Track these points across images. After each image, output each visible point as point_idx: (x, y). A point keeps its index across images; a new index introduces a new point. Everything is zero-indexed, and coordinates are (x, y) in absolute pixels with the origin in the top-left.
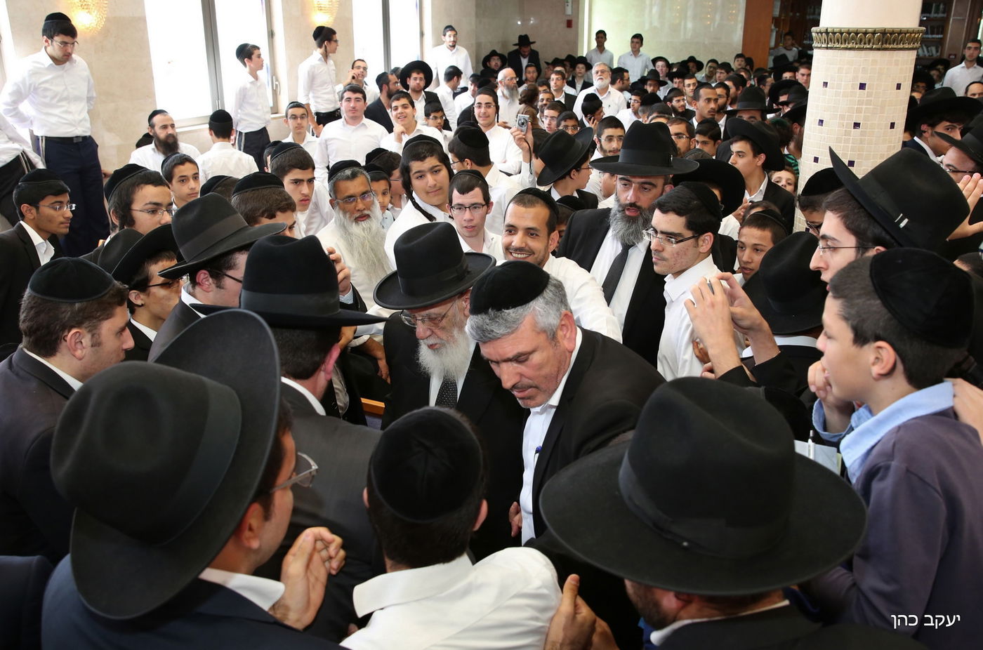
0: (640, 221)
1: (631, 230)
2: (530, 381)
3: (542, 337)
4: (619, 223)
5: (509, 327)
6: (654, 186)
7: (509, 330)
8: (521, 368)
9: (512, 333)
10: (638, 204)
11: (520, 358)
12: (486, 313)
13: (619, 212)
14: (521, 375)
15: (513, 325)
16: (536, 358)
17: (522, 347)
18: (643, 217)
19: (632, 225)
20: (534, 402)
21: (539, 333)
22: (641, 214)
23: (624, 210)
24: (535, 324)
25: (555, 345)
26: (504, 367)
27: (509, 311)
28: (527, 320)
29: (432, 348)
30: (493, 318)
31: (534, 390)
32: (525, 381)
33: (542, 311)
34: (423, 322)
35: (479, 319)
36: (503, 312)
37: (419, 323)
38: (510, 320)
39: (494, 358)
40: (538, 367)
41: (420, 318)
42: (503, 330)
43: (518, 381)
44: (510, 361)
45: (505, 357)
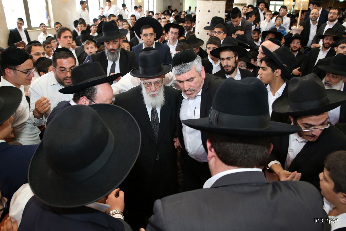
0: (116, 53)
1: (114, 57)
2: (193, 88)
3: (197, 73)
4: (110, 56)
5: (189, 69)
6: (117, 41)
7: (189, 70)
8: (191, 83)
9: (189, 71)
10: (114, 48)
11: (190, 80)
12: (181, 64)
13: (109, 52)
14: (190, 86)
16: (195, 80)
17: (192, 76)
18: (116, 52)
19: (114, 55)
20: (193, 96)
21: (196, 71)
22: (116, 51)
23: (110, 51)
24: (195, 69)
25: (200, 76)
26: (185, 83)
27: (188, 64)
28: (193, 67)
29: (154, 96)
30: (183, 66)
31: (193, 91)
32: (191, 88)
33: (197, 64)
34: (154, 85)
35: (179, 67)
36: (187, 64)
37: (153, 85)
38: (189, 66)
39: (182, 80)
40: (196, 83)
41: (153, 83)
42: (187, 70)
43: (189, 88)
44: (188, 80)
45: (187, 79)
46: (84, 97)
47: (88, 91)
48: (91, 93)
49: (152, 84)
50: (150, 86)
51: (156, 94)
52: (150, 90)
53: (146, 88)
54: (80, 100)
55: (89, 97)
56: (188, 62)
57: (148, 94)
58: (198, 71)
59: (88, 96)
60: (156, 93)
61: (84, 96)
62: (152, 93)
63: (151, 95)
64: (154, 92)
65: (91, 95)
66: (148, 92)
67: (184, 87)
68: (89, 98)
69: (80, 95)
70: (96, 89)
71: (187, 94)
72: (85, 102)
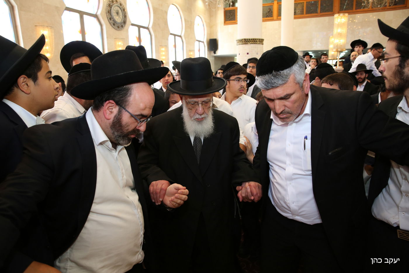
2: (289, 110)
3: (297, 87)
5: (283, 81)
7: (284, 82)
8: (287, 103)
11: (286, 97)
12: (271, 73)
14: (285, 106)
15: (286, 79)
16: (293, 97)
17: (289, 91)
20: (289, 120)
21: (296, 83)
24: (295, 79)
25: (303, 90)
26: (277, 102)
27: (283, 71)
28: (292, 76)
29: (200, 121)
30: (275, 76)
31: (289, 115)
32: (287, 109)
33: (298, 71)
34: (202, 105)
35: (267, 77)
36: (280, 72)
37: (200, 105)
38: (284, 76)
39: (272, 98)
40: (295, 102)
41: (201, 103)
42: (280, 82)
43: (284, 109)
44: (281, 99)
45: (279, 97)
46: (111, 101)
47: (117, 93)
48: (121, 96)
49: (198, 105)
50: (196, 107)
51: (203, 118)
52: (196, 112)
53: (190, 109)
54: (103, 107)
55: (119, 101)
56: (283, 70)
57: (191, 117)
58: (299, 83)
59: (116, 99)
60: (203, 116)
61: (111, 99)
62: (197, 116)
63: (197, 119)
64: (201, 115)
65: (122, 99)
66: (192, 115)
67: (275, 108)
68: (118, 103)
69: (104, 99)
70: (130, 89)
71: (280, 118)
72: (111, 110)
